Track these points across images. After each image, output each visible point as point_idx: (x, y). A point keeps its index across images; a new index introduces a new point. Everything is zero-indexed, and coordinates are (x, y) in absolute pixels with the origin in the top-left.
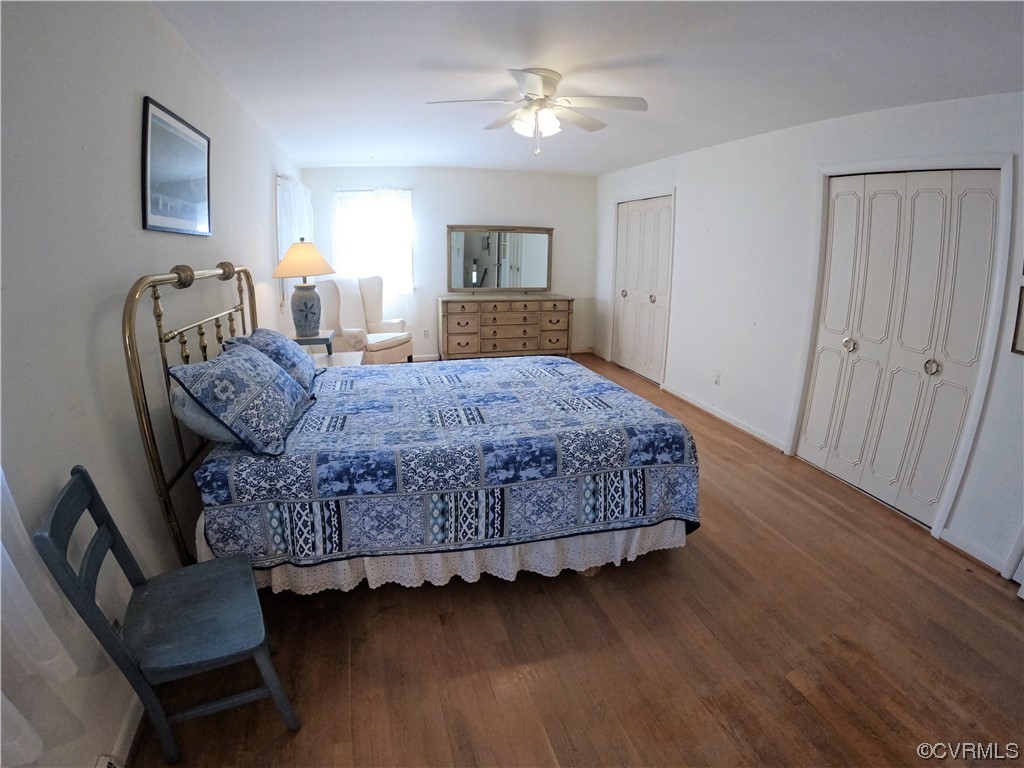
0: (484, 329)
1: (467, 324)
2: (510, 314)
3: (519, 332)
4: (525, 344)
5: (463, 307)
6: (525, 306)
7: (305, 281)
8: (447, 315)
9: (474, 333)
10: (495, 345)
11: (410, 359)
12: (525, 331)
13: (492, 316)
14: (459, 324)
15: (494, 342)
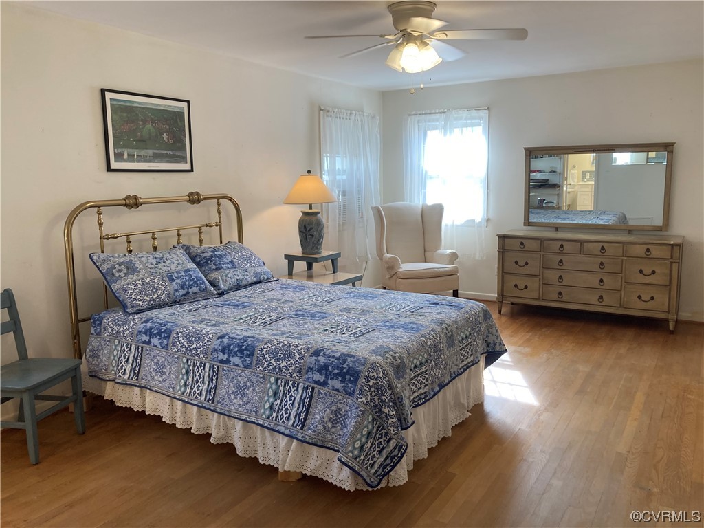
0: (547, 272)
1: (527, 264)
2: (581, 258)
3: (594, 280)
4: (601, 297)
5: (522, 244)
6: (603, 248)
7: (311, 208)
8: (503, 251)
9: (535, 276)
10: (560, 293)
11: (455, 294)
12: (602, 281)
13: (557, 258)
14: (516, 263)
15: (559, 289)
